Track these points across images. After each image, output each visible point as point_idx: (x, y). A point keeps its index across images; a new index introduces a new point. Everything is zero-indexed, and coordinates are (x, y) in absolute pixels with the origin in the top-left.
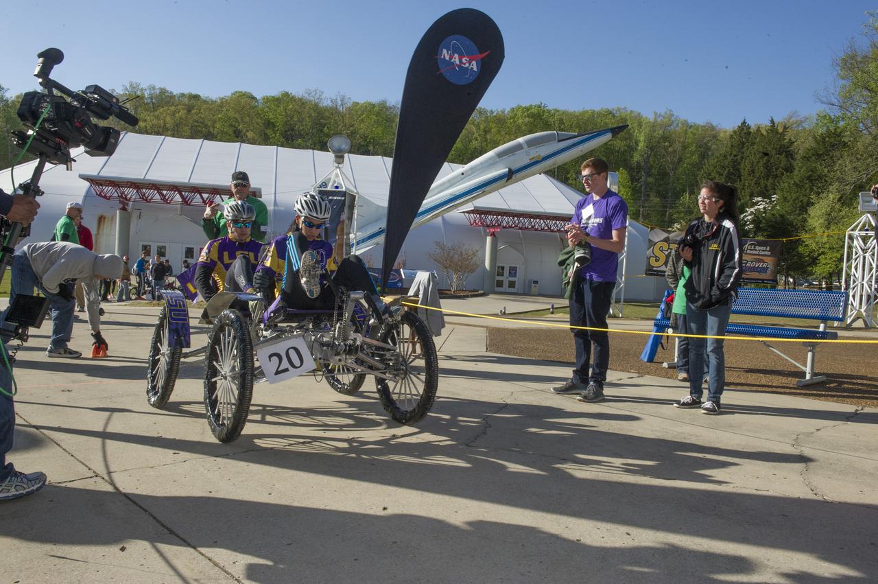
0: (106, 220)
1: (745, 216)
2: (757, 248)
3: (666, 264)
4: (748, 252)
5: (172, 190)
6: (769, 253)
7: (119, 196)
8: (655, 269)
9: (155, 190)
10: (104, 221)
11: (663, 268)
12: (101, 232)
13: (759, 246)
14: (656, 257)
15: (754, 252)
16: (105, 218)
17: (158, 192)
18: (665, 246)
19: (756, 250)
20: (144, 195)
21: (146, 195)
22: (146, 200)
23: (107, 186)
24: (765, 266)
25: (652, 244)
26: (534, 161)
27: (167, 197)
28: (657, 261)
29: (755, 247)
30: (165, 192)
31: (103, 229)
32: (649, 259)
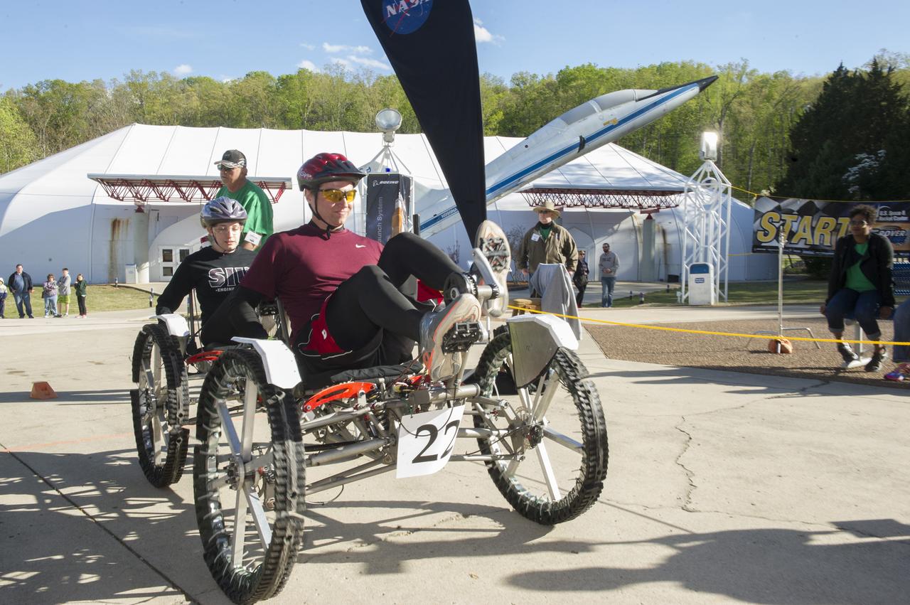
0: (121, 224)
1: (849, 176)
2: (891, 213)
3: (777, 237)
4: (881, 219)
5: (191, 187)
6: (905, 219)
7: (133, 197)
8: (763, 244)
9: (172, 187)
10: (119, 225)
11: (774, 243)
12: (116, 238)
13: (894, 210)
14: (765, 230)
15: (887, 219)
16: (119, 222)
17: (177, 189)
18: (776, 216)
19: (889, 216)
20: (161, 194)
21: (164, 194)
22: (164, 199)
23: (119, 186)
24: (902, 234)
25: (758, 215)
26: (608, 125)
27: (186, 195)
28: (766, 235)
29: (888, 213)
30: (184, 189)
31: (119, 233)
32: (755, 233)
